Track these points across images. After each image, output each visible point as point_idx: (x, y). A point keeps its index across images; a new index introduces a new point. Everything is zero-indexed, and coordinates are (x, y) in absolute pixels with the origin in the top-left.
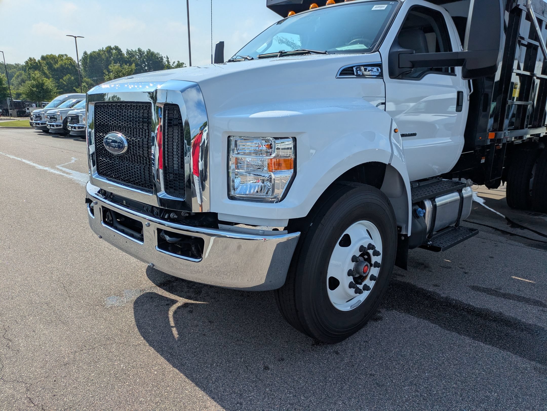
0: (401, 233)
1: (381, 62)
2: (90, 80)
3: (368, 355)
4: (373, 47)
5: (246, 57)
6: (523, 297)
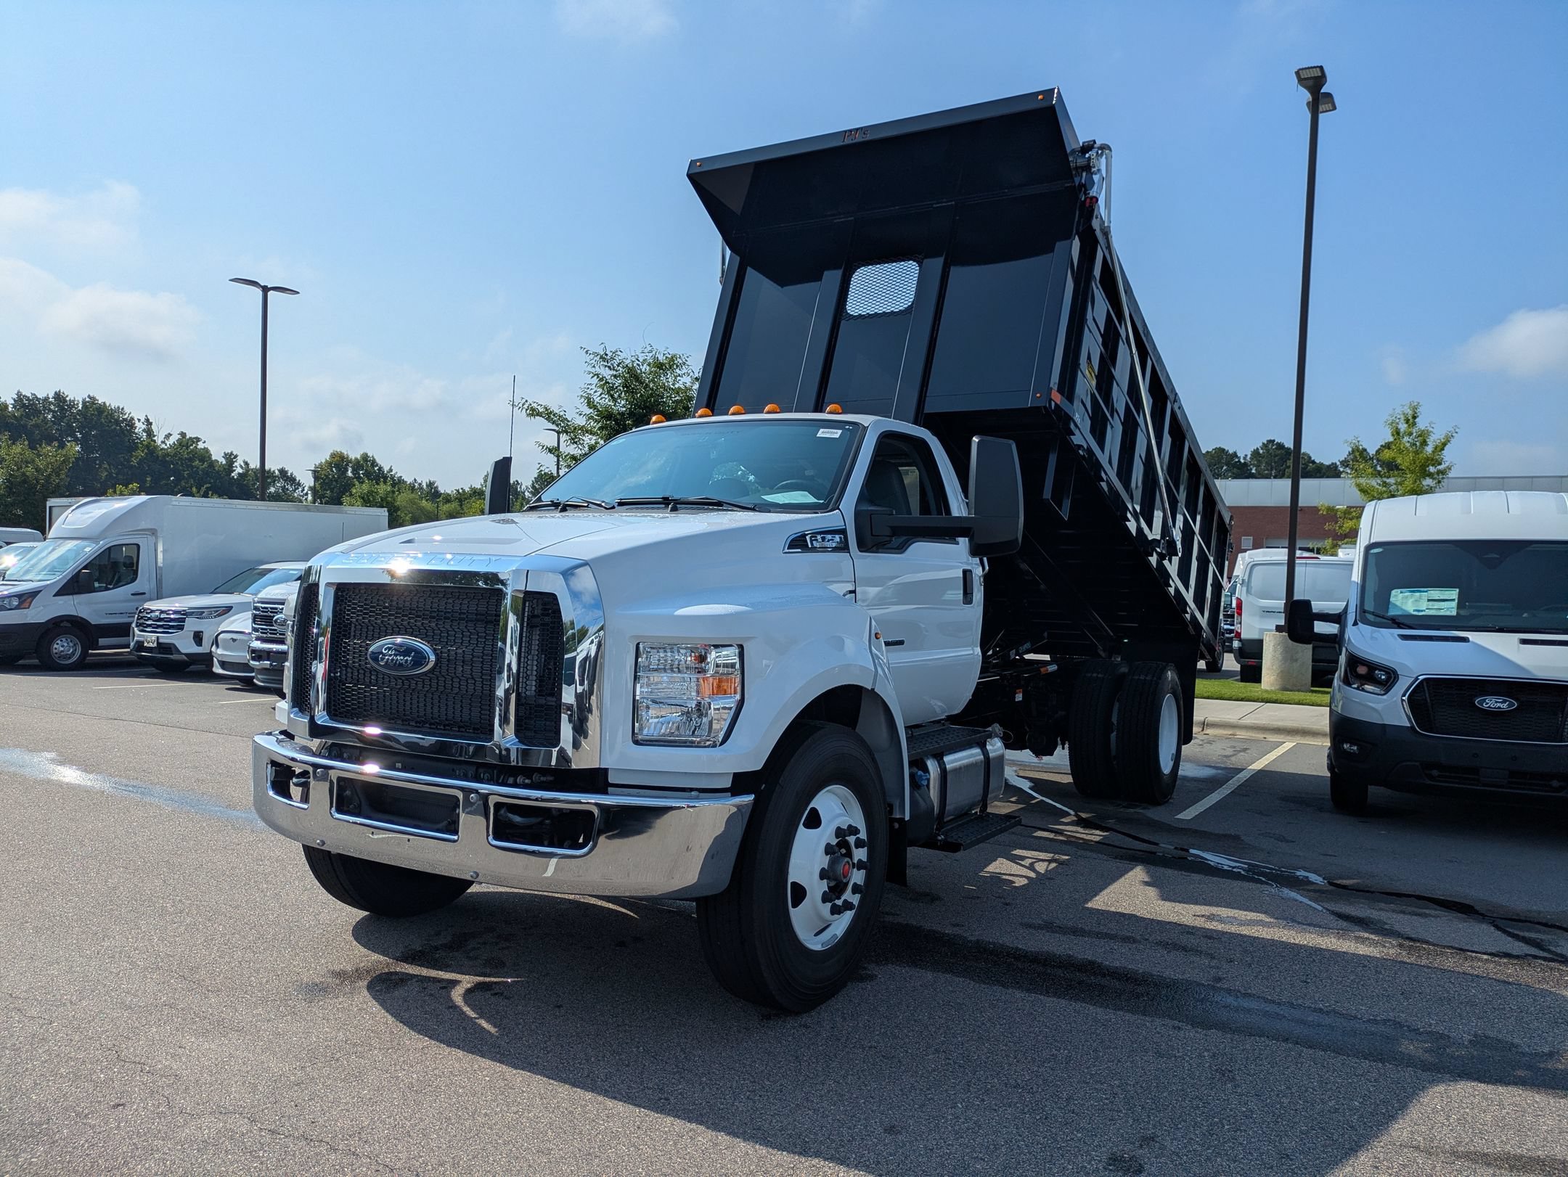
0: (893, 816)
1: (844, 527)
3: (860, 1025)
4: (829, 501)
5: (599, 503)
6: (1106, 933)
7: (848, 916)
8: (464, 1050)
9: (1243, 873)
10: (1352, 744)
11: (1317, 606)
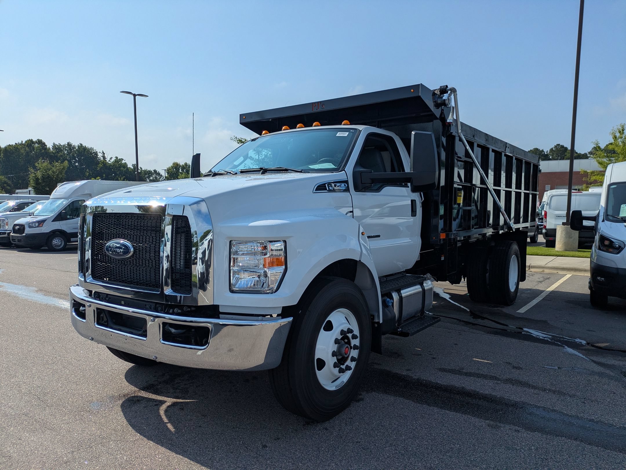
0: (374, 321)
1: (347, 180)
2: (3, 177)
3: (354, 428)
4: (340, 167)
5: (230, 172)
6: (482, 374)
7: (349, 374)
8: (154, 442)
9: (549, 340)
10: (602, 277)
11: (585, 213)
